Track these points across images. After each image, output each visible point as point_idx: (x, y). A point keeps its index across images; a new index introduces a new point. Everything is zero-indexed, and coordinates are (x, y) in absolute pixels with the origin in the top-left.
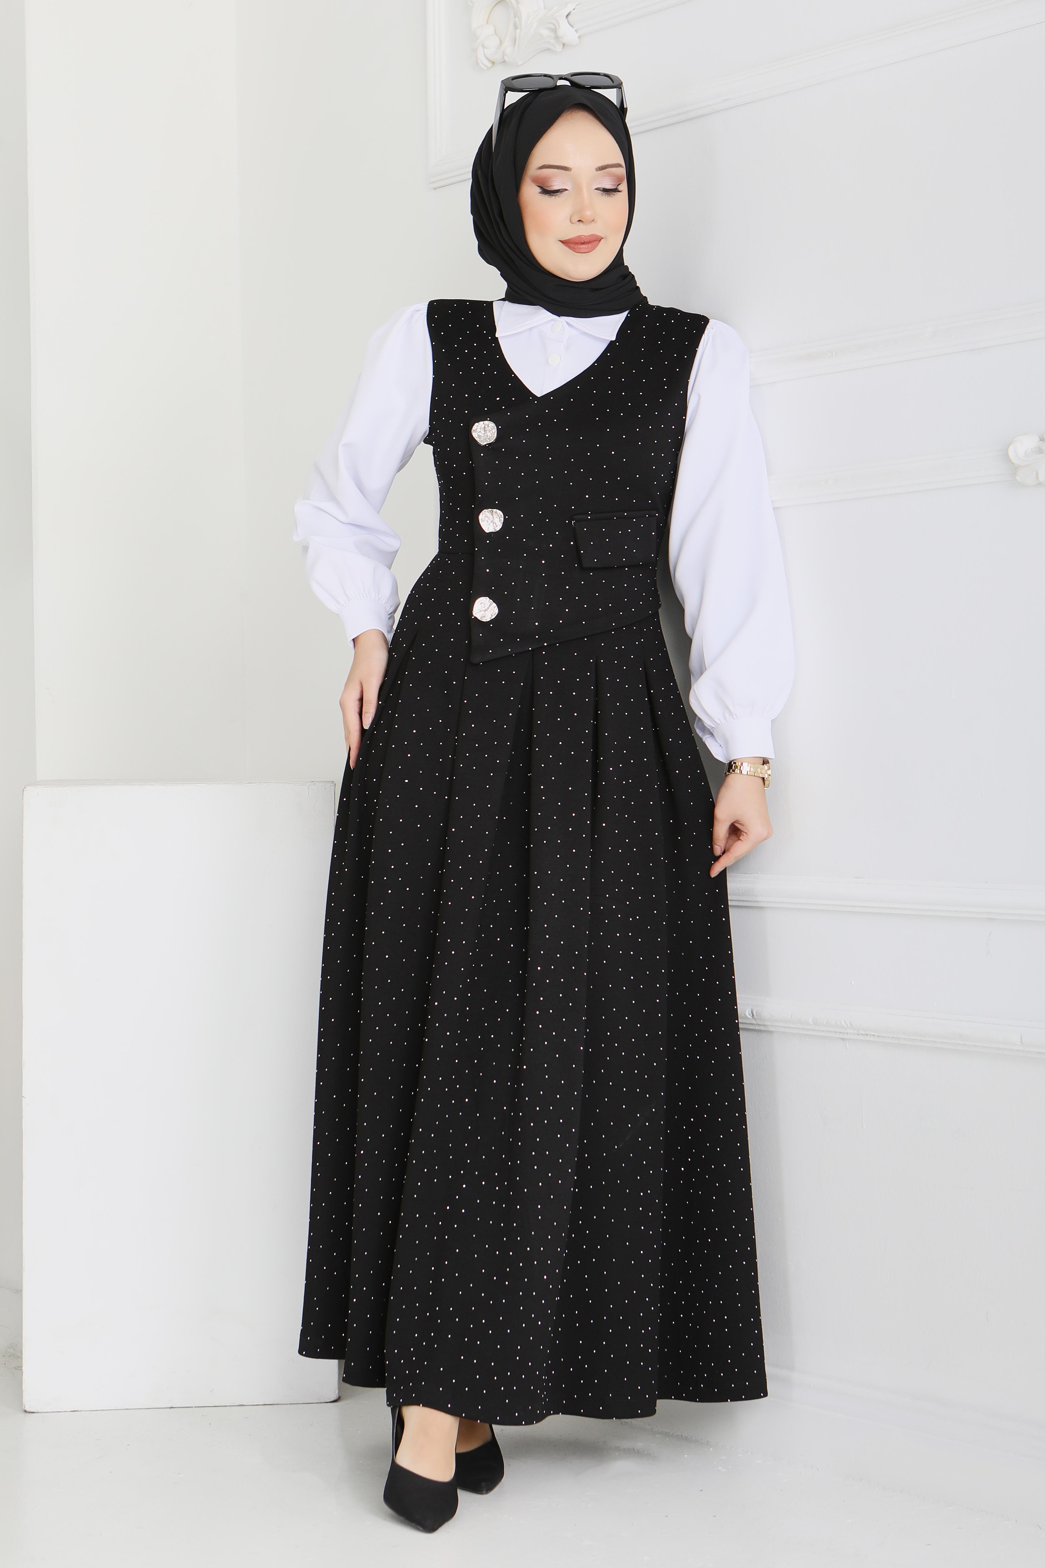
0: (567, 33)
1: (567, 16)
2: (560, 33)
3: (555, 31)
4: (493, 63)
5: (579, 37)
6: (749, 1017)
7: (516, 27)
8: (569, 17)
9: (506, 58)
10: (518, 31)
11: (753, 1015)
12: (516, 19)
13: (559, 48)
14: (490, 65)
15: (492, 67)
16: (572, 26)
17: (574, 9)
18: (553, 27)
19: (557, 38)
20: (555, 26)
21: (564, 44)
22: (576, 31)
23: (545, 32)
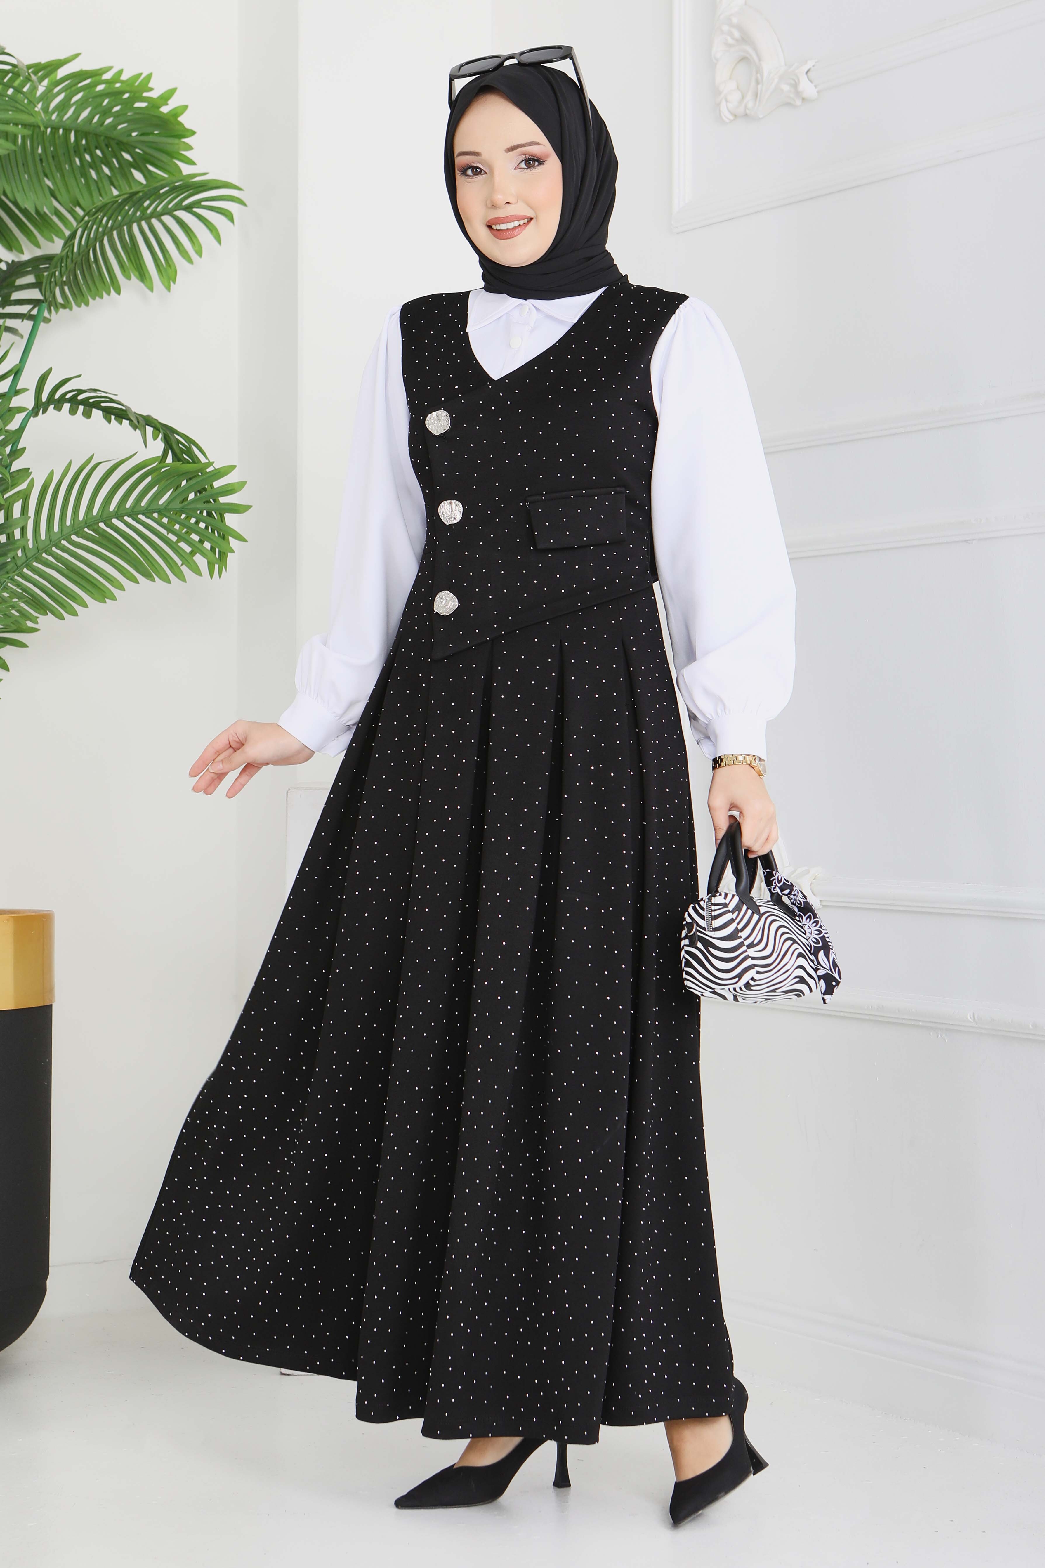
0: (807, 88)
1: (807, 72)
2: (801, 88)
3: (795, 86)
4: (735, 116)
5: (818, 92)
6: (971, 1020)
7: (758, 82)
8: (810, 73)
9: (748, 112)
10: (760, 86)
11: (974, 1019)
12: (758, 75)
13: (798, 102)
14: (732, 118)
15: (734, 120)
16: (811, 82)
17: (813, 66)
18: (793, 82)
19: (798, 93)
20: (795, 82)
21: (803, 99)
22: (815, 86)
23: (786, 88)
